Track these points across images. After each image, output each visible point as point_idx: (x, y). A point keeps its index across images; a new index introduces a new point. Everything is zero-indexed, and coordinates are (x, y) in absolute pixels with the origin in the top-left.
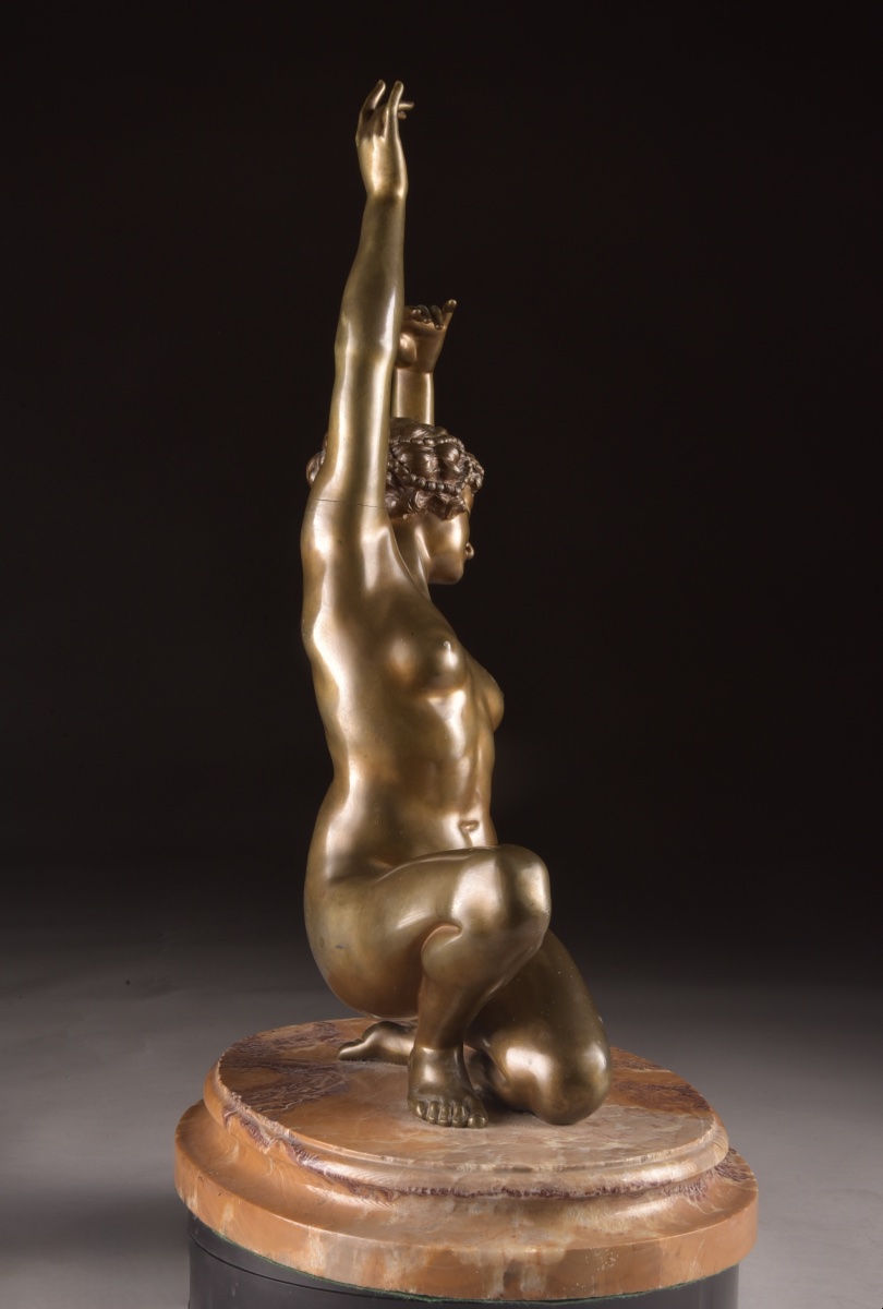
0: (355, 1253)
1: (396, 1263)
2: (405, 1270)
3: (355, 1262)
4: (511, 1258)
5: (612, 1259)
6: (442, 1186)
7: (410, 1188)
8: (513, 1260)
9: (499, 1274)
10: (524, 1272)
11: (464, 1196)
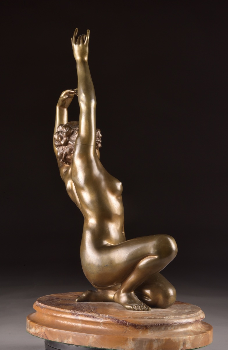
0: (144, 342)
1: (156, 344)
2: (159, 345)
3: (144, 345)
4: (184, 339)
5: (203, 338)
6: (163, 323)
7: (155, 324)
8: (185, 340)
9: (182, 343)
10: (187, 342)
11: (169, 325)
